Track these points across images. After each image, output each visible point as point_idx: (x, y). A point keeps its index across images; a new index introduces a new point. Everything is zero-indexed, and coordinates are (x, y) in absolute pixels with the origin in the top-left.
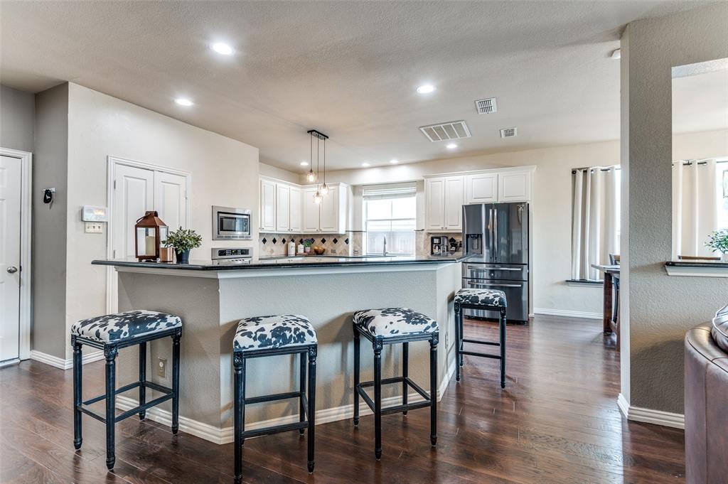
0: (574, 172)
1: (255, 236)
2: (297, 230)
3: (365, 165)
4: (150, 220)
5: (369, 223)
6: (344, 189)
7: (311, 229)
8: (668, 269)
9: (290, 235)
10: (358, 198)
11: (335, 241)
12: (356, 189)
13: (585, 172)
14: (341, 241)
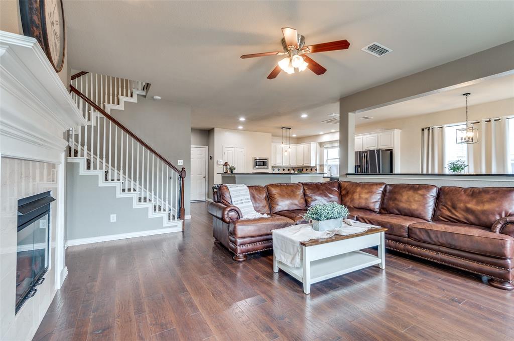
0: (423, 130)
1: (270, 168)
2: (294, 164)
3: (321, 133)
4: (226, 164)
5: (329, 161)
6: (314, 146)
7: (300, 164)
8: (347, 176)
9: (292, 167)
10: (323, 148)
11: (311, 170)
12: (321, 144)
13: (429, 129)
14: (314, 169)
